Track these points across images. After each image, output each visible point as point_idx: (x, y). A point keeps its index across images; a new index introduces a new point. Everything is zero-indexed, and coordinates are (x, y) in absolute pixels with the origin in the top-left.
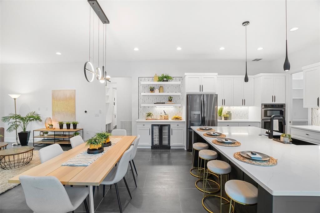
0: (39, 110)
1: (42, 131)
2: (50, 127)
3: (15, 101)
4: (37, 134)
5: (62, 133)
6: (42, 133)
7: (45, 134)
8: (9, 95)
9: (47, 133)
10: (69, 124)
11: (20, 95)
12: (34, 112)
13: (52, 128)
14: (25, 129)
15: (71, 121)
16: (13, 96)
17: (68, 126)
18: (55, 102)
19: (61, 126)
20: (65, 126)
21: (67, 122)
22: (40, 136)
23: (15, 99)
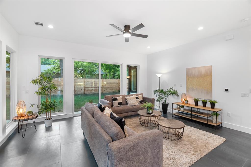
0: (175, 86)
1: (179, 105)
2: (186, 102)
3: (159, 79)
4: (175, 106)
5: (196, 110)
6: (179, 106)
7: (181, 108)
8: (156, 74)
9: (182, 107)
10: (205, 102)
11: (162, 74)
12: (172, 88)
13: (188, 103)
14: (165, 101)
15: (207, 98)
16: (159, 75)
17: (205, 104)
18: (189, 79)
19: (196, 103)
20: (200, 104)
21: (204, 100)
22: (177, 109)
23: (159, 77)
